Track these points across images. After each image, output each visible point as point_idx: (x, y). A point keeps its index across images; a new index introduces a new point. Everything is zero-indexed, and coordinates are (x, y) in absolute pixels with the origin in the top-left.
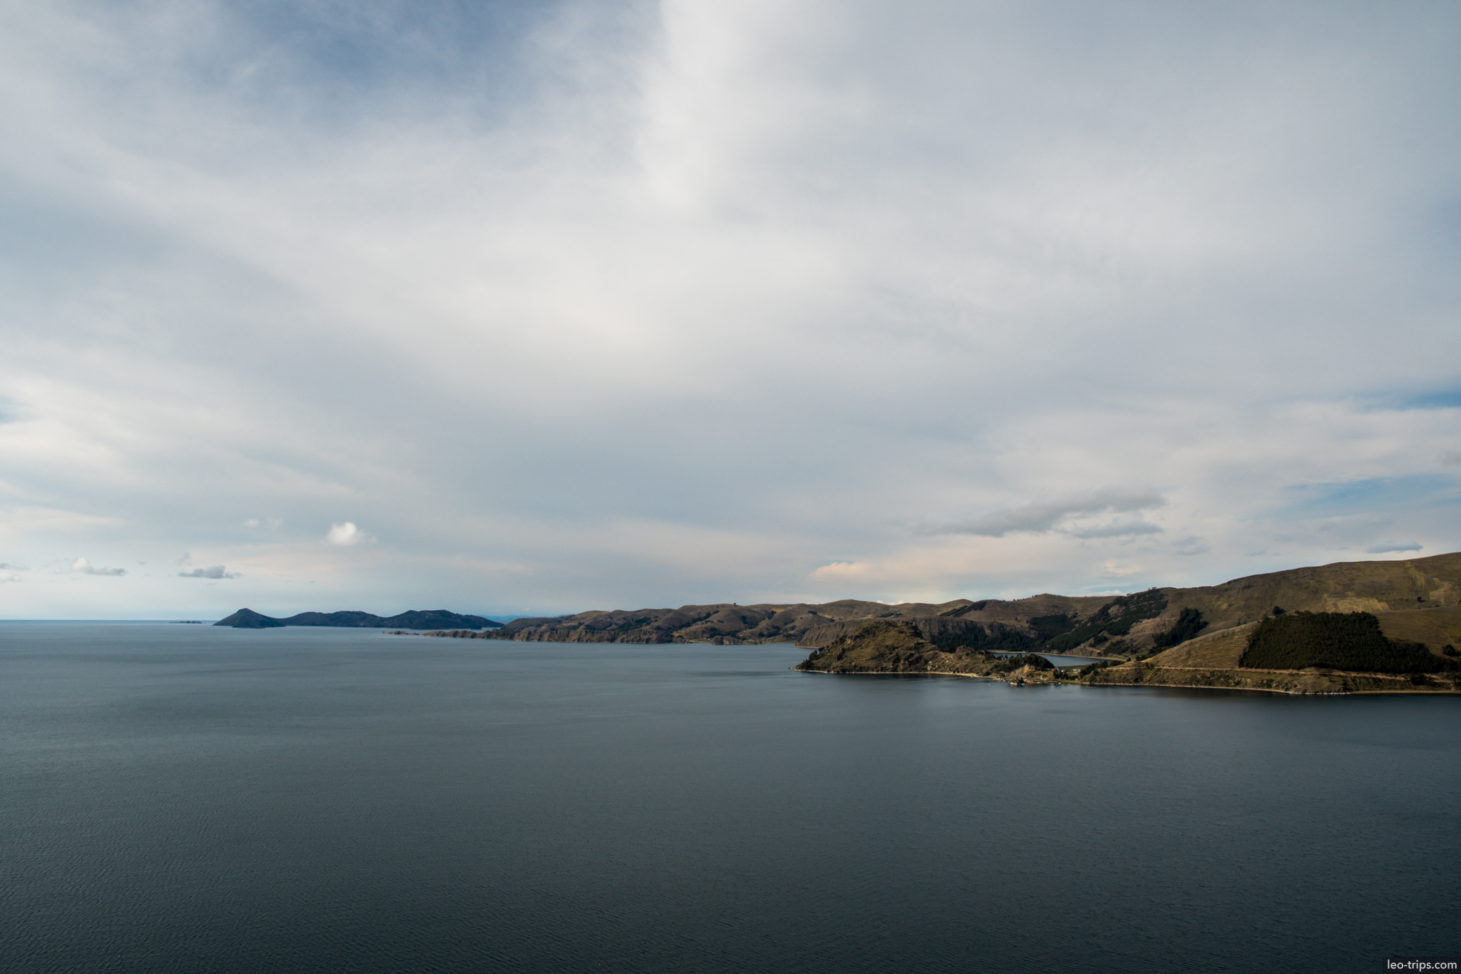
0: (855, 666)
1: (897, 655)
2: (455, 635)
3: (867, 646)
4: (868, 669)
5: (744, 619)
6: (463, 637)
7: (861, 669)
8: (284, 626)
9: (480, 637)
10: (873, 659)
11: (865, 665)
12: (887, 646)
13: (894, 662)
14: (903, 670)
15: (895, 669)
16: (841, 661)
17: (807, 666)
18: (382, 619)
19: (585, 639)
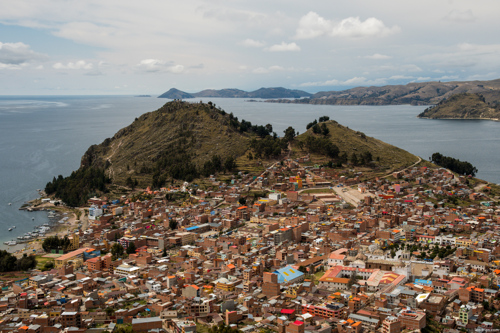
0: (443, 115)
1: (465, 110)
2: (280, 101)
3: (452, 105)
4: (449, 117)
5: (438, 90)
6: (284, 102)
7: (446, 116)
8: (194, 97)
9: (292, 103)
10: (453, 112)
11: (448, 115)
12: (462, 106)
13: (463, 113)
14: (467, 117)
15: (462, 117)
16: (437, 113)
17: (422, 116)
18: (247, 93)
19: (345, 103)
